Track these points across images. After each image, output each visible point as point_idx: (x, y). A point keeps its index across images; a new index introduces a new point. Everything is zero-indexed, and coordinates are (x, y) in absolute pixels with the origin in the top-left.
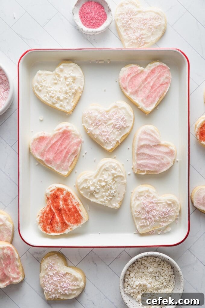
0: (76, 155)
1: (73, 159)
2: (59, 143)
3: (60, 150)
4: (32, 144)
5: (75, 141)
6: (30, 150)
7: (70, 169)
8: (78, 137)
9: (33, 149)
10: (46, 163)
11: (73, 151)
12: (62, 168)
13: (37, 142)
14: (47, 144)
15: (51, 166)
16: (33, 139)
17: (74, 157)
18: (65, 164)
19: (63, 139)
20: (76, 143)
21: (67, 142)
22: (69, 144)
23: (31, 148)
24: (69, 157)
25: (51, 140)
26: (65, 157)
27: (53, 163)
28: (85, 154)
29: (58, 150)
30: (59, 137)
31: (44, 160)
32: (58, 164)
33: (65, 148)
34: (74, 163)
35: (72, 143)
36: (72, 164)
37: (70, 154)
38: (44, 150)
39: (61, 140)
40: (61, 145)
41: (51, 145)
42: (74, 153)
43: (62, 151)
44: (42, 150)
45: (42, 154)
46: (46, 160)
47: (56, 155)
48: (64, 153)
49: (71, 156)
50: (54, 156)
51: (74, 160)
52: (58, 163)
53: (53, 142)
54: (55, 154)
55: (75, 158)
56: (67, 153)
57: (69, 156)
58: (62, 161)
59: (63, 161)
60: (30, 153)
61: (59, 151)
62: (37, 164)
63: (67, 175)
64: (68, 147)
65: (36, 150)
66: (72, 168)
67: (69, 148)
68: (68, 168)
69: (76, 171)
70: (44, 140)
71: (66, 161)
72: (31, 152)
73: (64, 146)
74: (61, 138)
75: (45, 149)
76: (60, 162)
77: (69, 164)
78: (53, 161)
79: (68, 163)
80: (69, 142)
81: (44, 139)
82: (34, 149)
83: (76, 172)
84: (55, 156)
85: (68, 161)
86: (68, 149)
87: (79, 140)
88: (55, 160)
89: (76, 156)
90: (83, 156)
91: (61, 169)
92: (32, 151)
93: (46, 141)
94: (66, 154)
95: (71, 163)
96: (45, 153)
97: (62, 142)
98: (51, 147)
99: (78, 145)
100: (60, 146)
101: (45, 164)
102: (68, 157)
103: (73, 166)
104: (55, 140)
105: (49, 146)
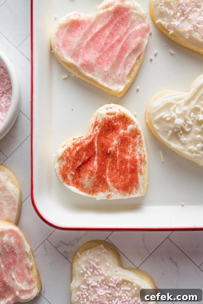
0: (139, 54)
1: (134, 62)
2: (107, 32)
3: (109, 45)
4: (57, 34)
5: (138, 27)
6: (51, 49)
7: (128, 81)
8: (143, 19)
9: (58, 45)
10: (83, 71)
11: (133, 46)
12: (113, 79)
13: (65, 31)
14: (85, 35)
15: (93, 75)
16: (58, 26)
17: (136, 58)
18: (119, 72)
19: (116, 25)
20: (140, 31)
21: (123, 29)
22: (126, 33)
23: (54, 42)
24: (127, 58)
25: (92, 26)
26: (120, 57)
27: (96, 69)
28: (155, 55)
29: (106, 44)
30: (107, 21)
31: (78, 64)
32: (106, 72)
33: (119, 41)
34: (136, 69)
35: (133, 30)
36: (132, 71)
37: (129, 51)
38: (79, 45)
39: (112, 26)
40: (112, 34)
41: (91, 36)
42: (135, 51)
43: (112, 47)
44: (76, 45)
45: (75, 54)
46: (83, 65)
47: (101, 53)
48: (118, 49)
49: (130, 55)
50: (98, 55)
51: (136, 63)
52: (106, 69)
53: (97, 30)
54: (100, 51)
55: (138, 61)
56: (123, 49)
57: (127, 55)
58: (113, 65)
59: (115, 66)
60: (53, 55)
61: (107, 47)
62: (65, 76)
63: (122, 92)
64: (125, 38)
65: (64, 45)
66: (132, 78)
67: (126, 40)
68: (126, 78)
69: (138, 87)
70: (79, 28)
71: (121, 65)
72: (53, 53)
73: (117, 38)
74: (111, 22)
75: (82, 44)
76: (109, 67)
77: (128, 71)
78: (95, 65)
79: (125, 69)
80: (126, 29)
81: (79, 26)
82: (61, 44)
83: (138, 90)
84: (100, 57)
85: (125, 66)
86: (125, 42)
87: (145, 25)
88: (99, 64)
89: (139, 57)
90: (151, 60)
91: (111, 81)
92: (55, 49)
93: (82, 28)
94: (120, 52)
95: (130, 69)
96: (81, 50)
97: (114, 29)
98: (93, 39)
99: (143, 36)
100: (108, 37)
101: (80, 73)
102: (124, 59)
103: (133, 75)
104: (99, 26)
105: (89, 38)
